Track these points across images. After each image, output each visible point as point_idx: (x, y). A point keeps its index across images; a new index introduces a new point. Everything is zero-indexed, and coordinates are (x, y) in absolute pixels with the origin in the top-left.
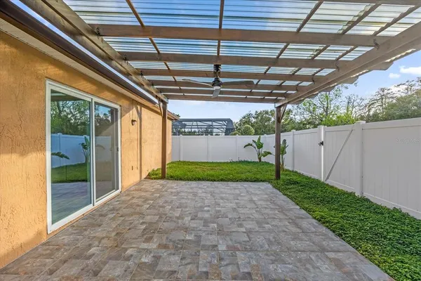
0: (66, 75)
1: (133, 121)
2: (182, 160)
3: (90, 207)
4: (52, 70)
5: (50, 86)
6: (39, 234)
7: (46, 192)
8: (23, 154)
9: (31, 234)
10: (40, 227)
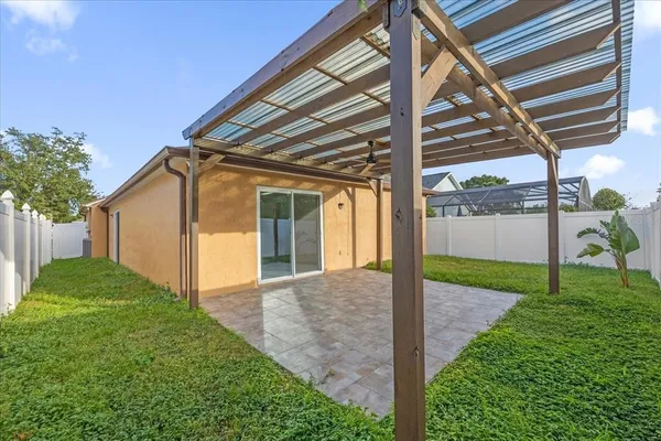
0: (269, 179)
1: (340, 205)
2: (450, 255)
3: (290, 277)
4: (260, 179)
5: (259, 189)
6: (253, 282)
7: (256, 257)
8: (244, 233)
9: (248, 281)
10: (254, 279)
